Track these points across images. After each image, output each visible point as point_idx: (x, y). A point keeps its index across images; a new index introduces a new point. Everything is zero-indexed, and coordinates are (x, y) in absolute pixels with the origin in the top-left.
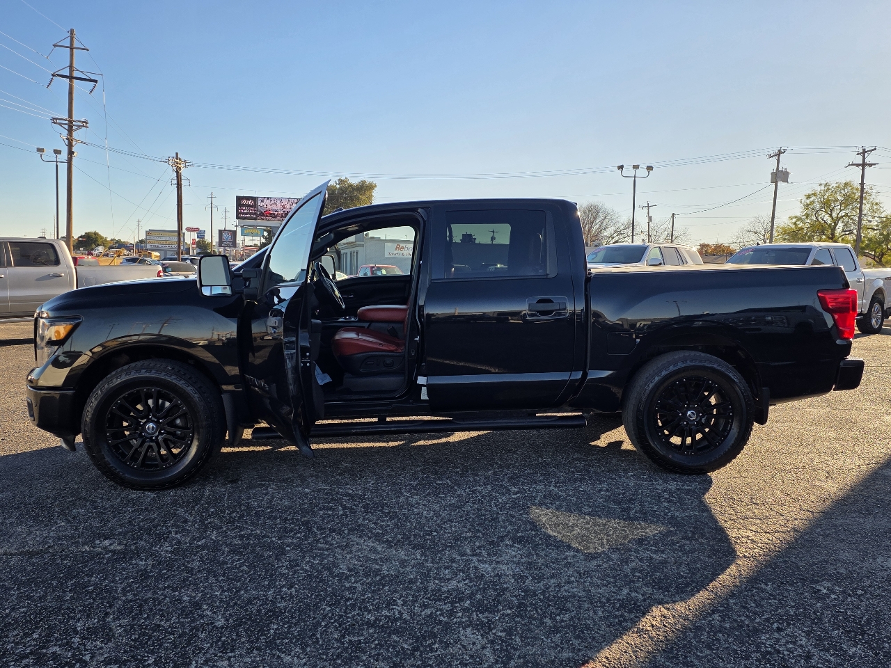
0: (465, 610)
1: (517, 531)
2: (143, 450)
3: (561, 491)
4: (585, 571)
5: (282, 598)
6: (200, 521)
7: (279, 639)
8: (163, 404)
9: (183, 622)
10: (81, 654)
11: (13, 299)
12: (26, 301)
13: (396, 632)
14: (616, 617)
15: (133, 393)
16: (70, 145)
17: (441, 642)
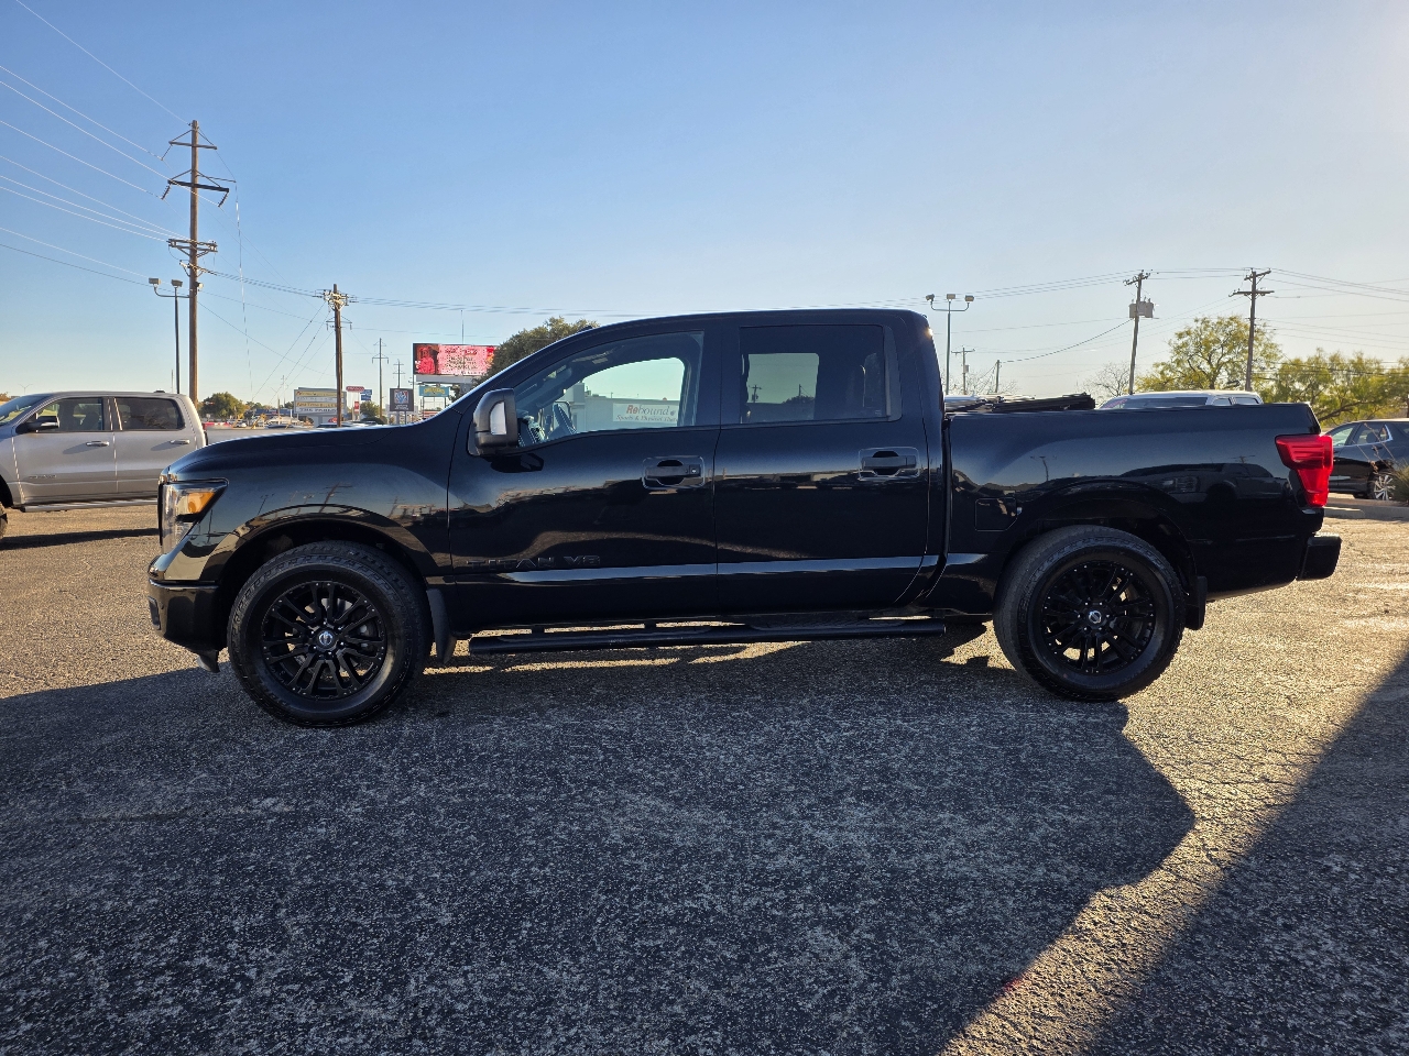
0: (808, 899)
1: (861, 783)
2: (314, 671)
3: (912, 726)
4: (973, 841)
5: (533, 882)
6: (401, 770)
7: (536, 944)
8: (343, 605)
9: (390, 919)
10: (242, 968)
11: (122, 475)
12: (141, 477)
13: (710, 932)
14: (1036, 909)
15: (300, 588)
16: (193, 276)
17: (780, 948)
